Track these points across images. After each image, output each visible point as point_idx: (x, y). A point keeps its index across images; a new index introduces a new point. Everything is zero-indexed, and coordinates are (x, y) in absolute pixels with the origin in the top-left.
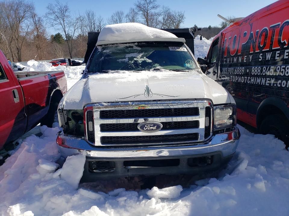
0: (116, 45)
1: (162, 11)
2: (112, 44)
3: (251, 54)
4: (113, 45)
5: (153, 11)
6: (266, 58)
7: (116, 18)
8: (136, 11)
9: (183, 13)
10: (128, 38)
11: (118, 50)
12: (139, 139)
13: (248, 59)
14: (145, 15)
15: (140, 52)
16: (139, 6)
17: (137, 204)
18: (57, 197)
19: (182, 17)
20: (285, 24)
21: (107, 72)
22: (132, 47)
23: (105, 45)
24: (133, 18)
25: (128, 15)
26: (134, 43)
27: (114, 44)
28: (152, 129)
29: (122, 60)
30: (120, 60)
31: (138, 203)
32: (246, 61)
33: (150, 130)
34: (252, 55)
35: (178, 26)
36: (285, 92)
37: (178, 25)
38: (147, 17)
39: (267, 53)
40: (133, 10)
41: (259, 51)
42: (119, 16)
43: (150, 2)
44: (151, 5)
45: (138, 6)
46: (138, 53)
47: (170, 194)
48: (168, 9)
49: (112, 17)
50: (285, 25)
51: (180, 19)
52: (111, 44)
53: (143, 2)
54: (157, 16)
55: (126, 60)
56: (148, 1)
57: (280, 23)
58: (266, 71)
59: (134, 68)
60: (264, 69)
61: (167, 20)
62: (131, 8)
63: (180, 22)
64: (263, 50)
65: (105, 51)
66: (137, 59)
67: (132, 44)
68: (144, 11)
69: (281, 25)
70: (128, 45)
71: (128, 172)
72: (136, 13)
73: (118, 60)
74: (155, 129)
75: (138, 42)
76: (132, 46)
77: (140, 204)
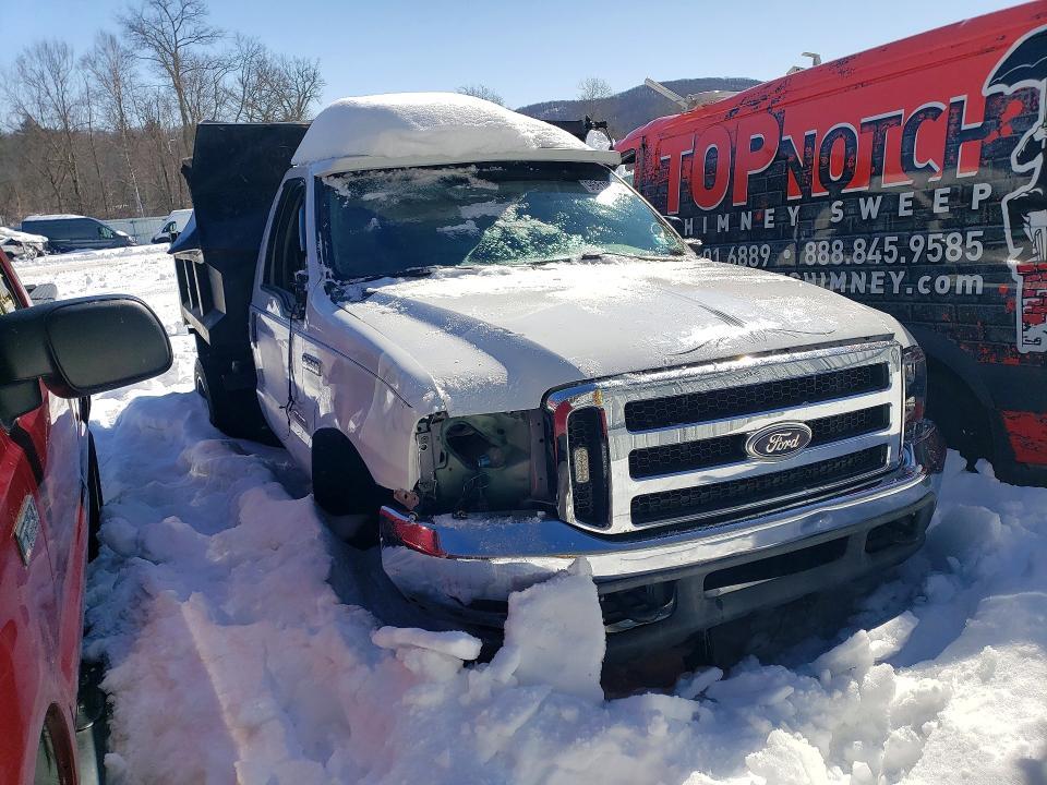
0: (400, 174)
1: (235, 54)
2: (387, 170)
3: (794, 203)
4: (390, 174)
5: (198, 50)
6: (859, 213)
7: (37, 67)
8: (125, 43)
9: (313, 63)
10: (459, 149)
11: (419, 191)
12: (742, 487)
13: (782, 219)
14: (165, 65)
15: (504, 198)
16: (137, 28)
17: (835, 698)
18: (588, 745)
19: (313, 78)
20: (922, 116)
21: (428, 275)
22: (464, 181)
23: (355, 174)
24: (114, 71)
25: (89, 58)
26: (465, 165)
27: (390, 170)
28: (789, 449)
29: (455, 228)
30: (448, 228)
31: (838, 694)
32: (772, 225)
33: (783, 451)
34: (797, 208)
35: (300, 114)
36: (950, 308)
37: (300, 109)
38: (177, 70)
39: (862, 200)
40: (113, 40)
41: (827, 193)
42: (52, 60)
43: (183, 17)
44: (187, 29)
45: (132, 28)
46: (498, 202)
47: (897, 644)
48: (256, 47)
49: (21, 62)
50: (925, 118)
51: (307, 84)
52: (380, 170)
53: (151, 13)
54: (218, 69)
55: (471, 227)
56: (175, 9)
57: (902, 112)
58: (867, 251)
59: (513, 254)
60: (860, 246)
61: (259, 88)
62: (103, 34)
63: (304, 97)
64: (843, 191)
65: (368, 197)
66: (509, 225)
67: (461, 170)
68: (160, 47)
69: (905, 119)
70: (446, 173)
71: (721, 609)
72: (129, 55)
73: (439, 229)
74: (795, 446)
75: (479, 165)
76: (463, 175)
77: (846, 696)
